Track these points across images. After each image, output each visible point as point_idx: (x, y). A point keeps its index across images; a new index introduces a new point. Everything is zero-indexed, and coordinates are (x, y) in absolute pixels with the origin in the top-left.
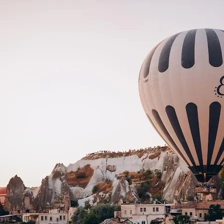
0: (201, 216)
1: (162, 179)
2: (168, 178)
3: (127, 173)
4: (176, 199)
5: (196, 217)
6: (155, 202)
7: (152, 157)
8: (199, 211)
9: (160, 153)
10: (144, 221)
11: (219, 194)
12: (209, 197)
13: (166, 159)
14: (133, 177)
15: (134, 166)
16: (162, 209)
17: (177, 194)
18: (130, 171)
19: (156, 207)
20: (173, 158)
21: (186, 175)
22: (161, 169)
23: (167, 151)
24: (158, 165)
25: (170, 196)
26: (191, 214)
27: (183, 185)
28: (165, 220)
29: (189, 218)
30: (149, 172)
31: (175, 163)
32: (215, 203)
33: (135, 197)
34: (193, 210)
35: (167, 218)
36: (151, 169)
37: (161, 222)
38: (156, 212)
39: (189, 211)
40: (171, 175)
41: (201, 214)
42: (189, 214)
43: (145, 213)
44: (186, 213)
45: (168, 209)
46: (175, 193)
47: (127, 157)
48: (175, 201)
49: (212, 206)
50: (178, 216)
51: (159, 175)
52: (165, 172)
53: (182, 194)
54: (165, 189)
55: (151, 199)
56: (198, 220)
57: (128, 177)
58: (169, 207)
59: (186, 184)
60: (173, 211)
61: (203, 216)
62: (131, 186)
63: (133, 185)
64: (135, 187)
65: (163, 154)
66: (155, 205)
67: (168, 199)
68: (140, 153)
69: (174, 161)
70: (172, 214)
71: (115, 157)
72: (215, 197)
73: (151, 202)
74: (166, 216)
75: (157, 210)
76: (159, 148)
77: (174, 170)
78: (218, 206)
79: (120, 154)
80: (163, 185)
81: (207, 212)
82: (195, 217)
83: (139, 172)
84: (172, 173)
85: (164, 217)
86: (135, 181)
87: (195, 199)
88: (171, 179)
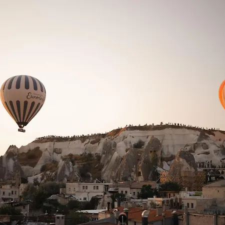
0: (134, 194)
1: (101, 162)
2: (107, 161)
3: (71, 155)
4: (113, 179)
5: (131, 195)
6: (95, 181)
7: (93, 143)
8: (133, 190)
9: (100, 140)
10: (85, 197)
11: (150, 176)
12: (141, 178)
13: (105, 145)
14: (76, 159)
15: (77, 149)
16: (101, 187)
17: (114, 174)
18: (73, 154)
19: (96, 186)
20: (111, 144)
21: (122, 159)
22: (101, 153)
23: (107, 138)
24: (99, 149)
25: (107, 176)
26: (126, 192)
27: (119, 167)
28: (104, 197)
29: (124, 195)
30: (90, 155)
31: (113, 149)
32: (147, 184)
33: (78, 176)
34: (128, 189)
36: (92, 153)
37: (101, 198)
38: (96, 190)
39: (124, 189)
40: (109, 159)
41: (134, 192)
42: (124, 193)
43: (87, 191)
44: (122, 192)
45: (107, 187)
46: (112, 173)
47: (71, 142)
48: (111, 181)
49: (144, 186)
50: (115, 194)
51: (99, 158)
52: (104, 155)
53: (118, 175)
54: (103, 170)
55: (91, 178)
56: (132, 198)
57: (72, 158)
58: (108, 185)
59: (121, 166)
60: (110, 190)
61: (136, 194)
62: (74, 167)
63: (76, 166)
64: (78, 167)
65: (103, 140)
66: (95, 184)
67: (106, 179)
68: (83, 138)
69: (112, 147)
70: (110, 192)
71: (61, 141)
72: (146, 179)
73: (91, 181)
74: (105, 194)
75: (97, 189)
76: (99, 135)
77: (112, 154)
78: (150, 186)
79: (66, 139)
80: (102, 167)
81: (140, 191)
82: (129, 195)
83: (81, 155)
84: (110, 157)
85: (103, 194)
86: (77, 163)
87: (129, 179)
88: (108, 162)
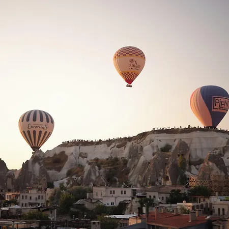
0: (163, 199)
1: (128, 165)
2: (133, 165)
3: (97, 160)
4: (140, 184)
5: (159, 200)
6: (123, 186)
7: (119, 147)
8: (162, 194)
9: (126, 143)
10: (112, 202)
11: (178, 180)
12: (169, 183)
13: (131, 149)
14: (102, 163)
15: (103, 154)
16: (129, 192)
17: (141, 179)
18: (99, 158)
19: (123, 190)
20: (137, 148)
21: (149, 163)
22: (127, 157)
23: (133, 142)
24: (125, 153)
25: (134, 181)
26: (154, 197)
27: (147, 171)
28: (131, 202)
29: (153, 200)
30: (116, 159)
31: (139, 152)
32: (176, 188)
33: (104, 181)
34: (156, 194)
35: (134, 200)
36: (118, 157)
37: (128, 203)
38: (123, 195)
39: (152, 194)
40: (136, 163)
41: (163, 197)
42: (152, 198)
43: (114, 195)
44: (150, 196)
45: (134, 192)
46: (139, 178)
47: (97, 146)
48: (138, 185)
49: (173, 191)
50: (143, 199)
51: (125, 162)
52: (130, 160)
53: (145, 179)
54: (130, 174)
55: (118, 183)
56: (160, 203)
57: (97, 163)
58: (135, 190)
59: (148, 171)
60: (138, 194)
61: (165, 199)
62: (100, 171)
63: (102, 171)
64: (104, 172)
65: (129, 144)
66: (123, 189)
67: (133, 183)
68: (109, 142)
69: (139, 150)
70: (138, 197)
71: (87, 145)
72: (174, 184)
73: (117, 186)
74: (133, 198)
75: (125, 193)
76: (125, 138)
77: (139, 158)
78: (179, 191)
79: (92, 143)
80: (128, 172)
81: (168, 196)
82: (158, 200)
83: (107, 159)
84: (136, 161)
85: (130, 199)
86: (103, 167)
87: (157, 183)
88: (135, 166)
